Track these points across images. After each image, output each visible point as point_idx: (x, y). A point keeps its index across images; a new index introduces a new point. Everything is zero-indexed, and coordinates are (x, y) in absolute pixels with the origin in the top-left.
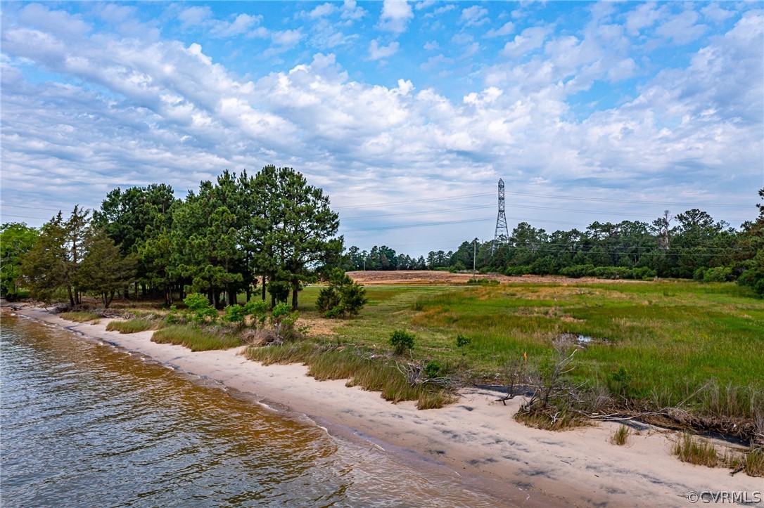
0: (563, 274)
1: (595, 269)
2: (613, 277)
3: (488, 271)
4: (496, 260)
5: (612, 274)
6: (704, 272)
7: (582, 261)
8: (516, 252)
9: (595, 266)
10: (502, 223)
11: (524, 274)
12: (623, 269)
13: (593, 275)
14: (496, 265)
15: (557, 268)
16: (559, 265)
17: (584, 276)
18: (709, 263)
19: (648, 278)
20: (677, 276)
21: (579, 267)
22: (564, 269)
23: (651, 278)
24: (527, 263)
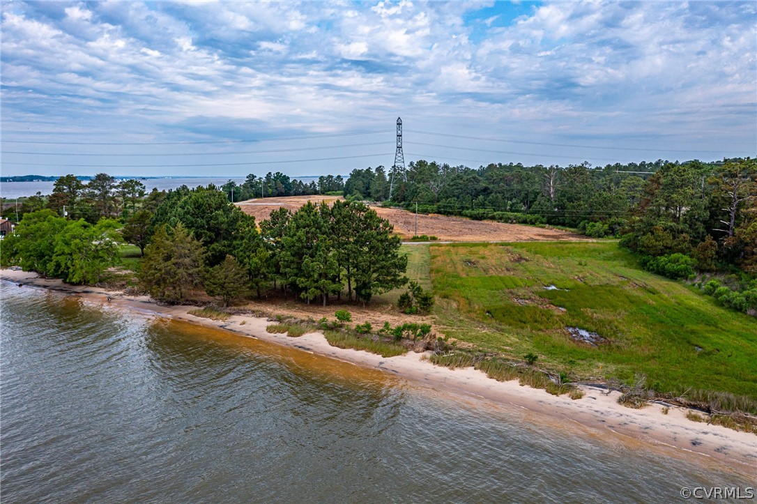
0: (466, 216)
1: (495, 213)
2: (510, 221)
3: (390, 205)
4: (398, 195)
5: (509, 218)
6: (587, 225)
7: (483, 205)
8: (418, 190)
9: (495, 210)
10: (399, 158)
11: (430, 213)
12: (519, 215)
13: (493, 218)
14: (398, 199)
15: (460, 210)
16: (463, 208)
17: (485, 218)
18: (589, 217)
19: (540, 225)
20: (563, 224)
21: (481, 211)
22: (467, 212)
23: (543, 225)
24: (432, 202)
